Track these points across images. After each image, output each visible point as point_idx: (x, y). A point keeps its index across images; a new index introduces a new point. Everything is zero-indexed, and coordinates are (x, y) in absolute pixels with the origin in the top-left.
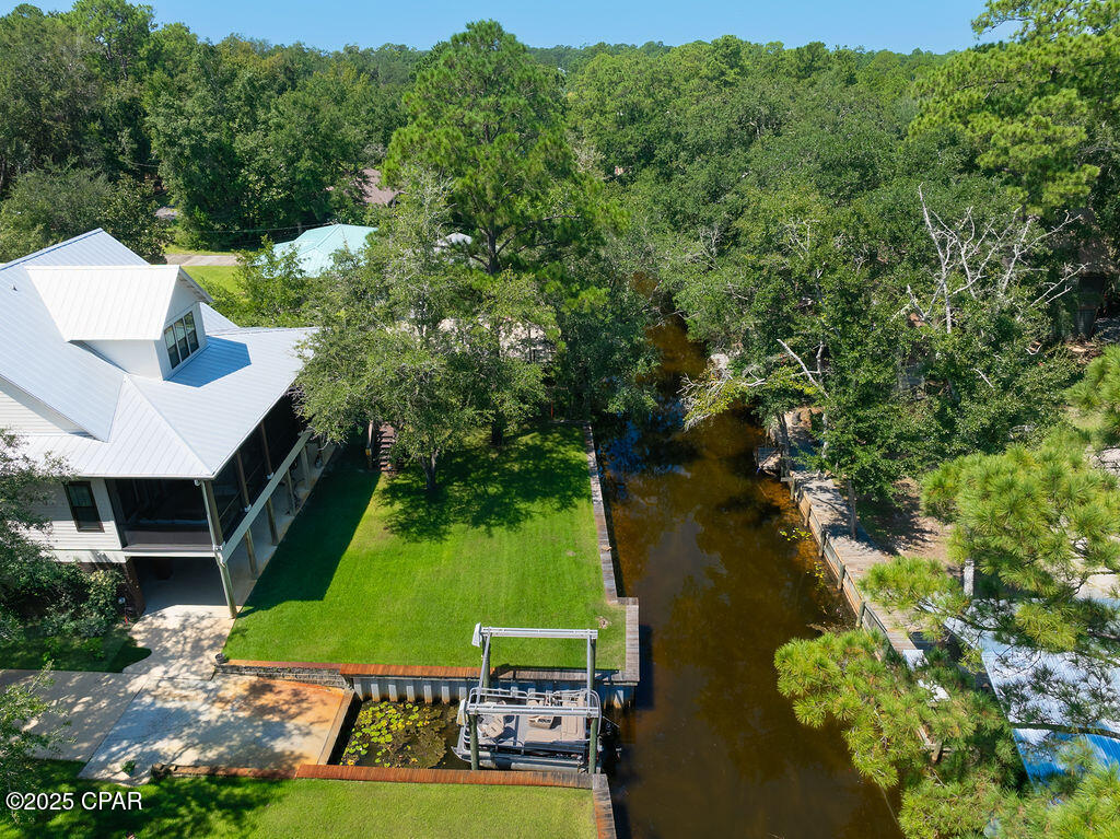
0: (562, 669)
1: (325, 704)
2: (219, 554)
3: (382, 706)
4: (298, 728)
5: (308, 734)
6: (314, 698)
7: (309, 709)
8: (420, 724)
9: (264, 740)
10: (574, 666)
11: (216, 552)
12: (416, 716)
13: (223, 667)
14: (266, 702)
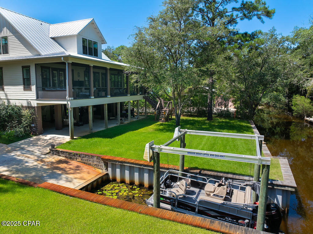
0: (234, 174)
1: (89, 174)
2: (69, 103)
3: (120, 185)
4: (67, 178)
5: (70, 181)
6: (85, 170)
7: (79, 173)
8: (137, 195)
9: (46, 178)
10: (243, 173)
11: (68, 101)
12: (137, 192)
13: (53, 151)
14: (60, 166)
